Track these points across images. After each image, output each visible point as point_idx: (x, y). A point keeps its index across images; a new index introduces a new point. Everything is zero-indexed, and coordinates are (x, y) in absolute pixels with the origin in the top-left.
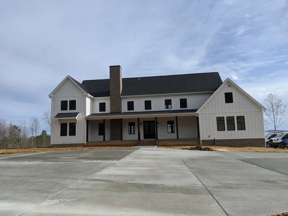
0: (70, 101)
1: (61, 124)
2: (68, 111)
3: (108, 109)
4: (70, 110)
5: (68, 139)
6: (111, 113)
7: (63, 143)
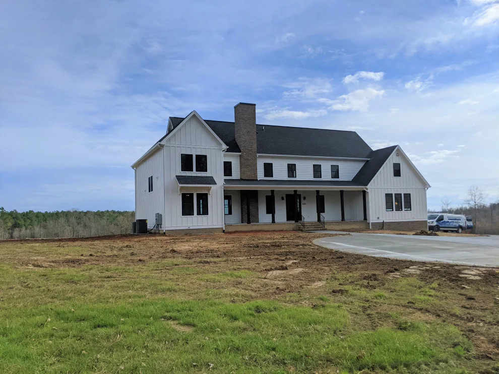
0: (196, 155)
1: (182, 194)
2: (194, 173)
3: (236, 174)
4: (197, 171)
5: (195, 222)
6: (241, 179)
7: (187, 228)
